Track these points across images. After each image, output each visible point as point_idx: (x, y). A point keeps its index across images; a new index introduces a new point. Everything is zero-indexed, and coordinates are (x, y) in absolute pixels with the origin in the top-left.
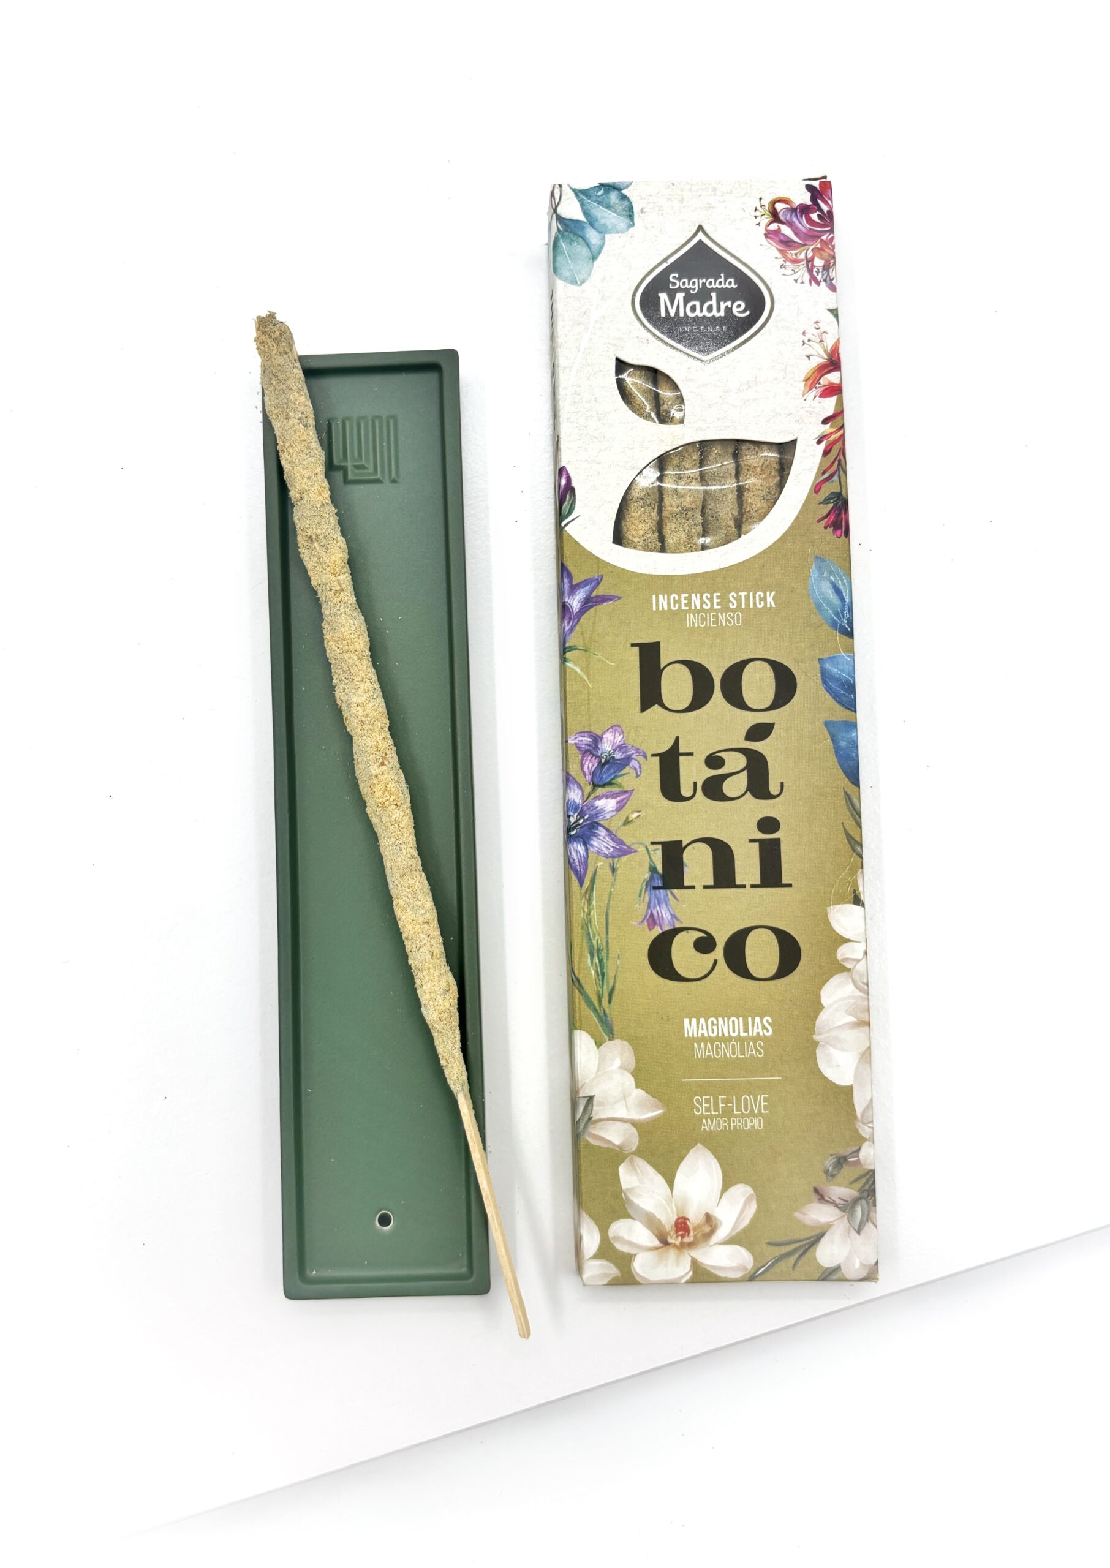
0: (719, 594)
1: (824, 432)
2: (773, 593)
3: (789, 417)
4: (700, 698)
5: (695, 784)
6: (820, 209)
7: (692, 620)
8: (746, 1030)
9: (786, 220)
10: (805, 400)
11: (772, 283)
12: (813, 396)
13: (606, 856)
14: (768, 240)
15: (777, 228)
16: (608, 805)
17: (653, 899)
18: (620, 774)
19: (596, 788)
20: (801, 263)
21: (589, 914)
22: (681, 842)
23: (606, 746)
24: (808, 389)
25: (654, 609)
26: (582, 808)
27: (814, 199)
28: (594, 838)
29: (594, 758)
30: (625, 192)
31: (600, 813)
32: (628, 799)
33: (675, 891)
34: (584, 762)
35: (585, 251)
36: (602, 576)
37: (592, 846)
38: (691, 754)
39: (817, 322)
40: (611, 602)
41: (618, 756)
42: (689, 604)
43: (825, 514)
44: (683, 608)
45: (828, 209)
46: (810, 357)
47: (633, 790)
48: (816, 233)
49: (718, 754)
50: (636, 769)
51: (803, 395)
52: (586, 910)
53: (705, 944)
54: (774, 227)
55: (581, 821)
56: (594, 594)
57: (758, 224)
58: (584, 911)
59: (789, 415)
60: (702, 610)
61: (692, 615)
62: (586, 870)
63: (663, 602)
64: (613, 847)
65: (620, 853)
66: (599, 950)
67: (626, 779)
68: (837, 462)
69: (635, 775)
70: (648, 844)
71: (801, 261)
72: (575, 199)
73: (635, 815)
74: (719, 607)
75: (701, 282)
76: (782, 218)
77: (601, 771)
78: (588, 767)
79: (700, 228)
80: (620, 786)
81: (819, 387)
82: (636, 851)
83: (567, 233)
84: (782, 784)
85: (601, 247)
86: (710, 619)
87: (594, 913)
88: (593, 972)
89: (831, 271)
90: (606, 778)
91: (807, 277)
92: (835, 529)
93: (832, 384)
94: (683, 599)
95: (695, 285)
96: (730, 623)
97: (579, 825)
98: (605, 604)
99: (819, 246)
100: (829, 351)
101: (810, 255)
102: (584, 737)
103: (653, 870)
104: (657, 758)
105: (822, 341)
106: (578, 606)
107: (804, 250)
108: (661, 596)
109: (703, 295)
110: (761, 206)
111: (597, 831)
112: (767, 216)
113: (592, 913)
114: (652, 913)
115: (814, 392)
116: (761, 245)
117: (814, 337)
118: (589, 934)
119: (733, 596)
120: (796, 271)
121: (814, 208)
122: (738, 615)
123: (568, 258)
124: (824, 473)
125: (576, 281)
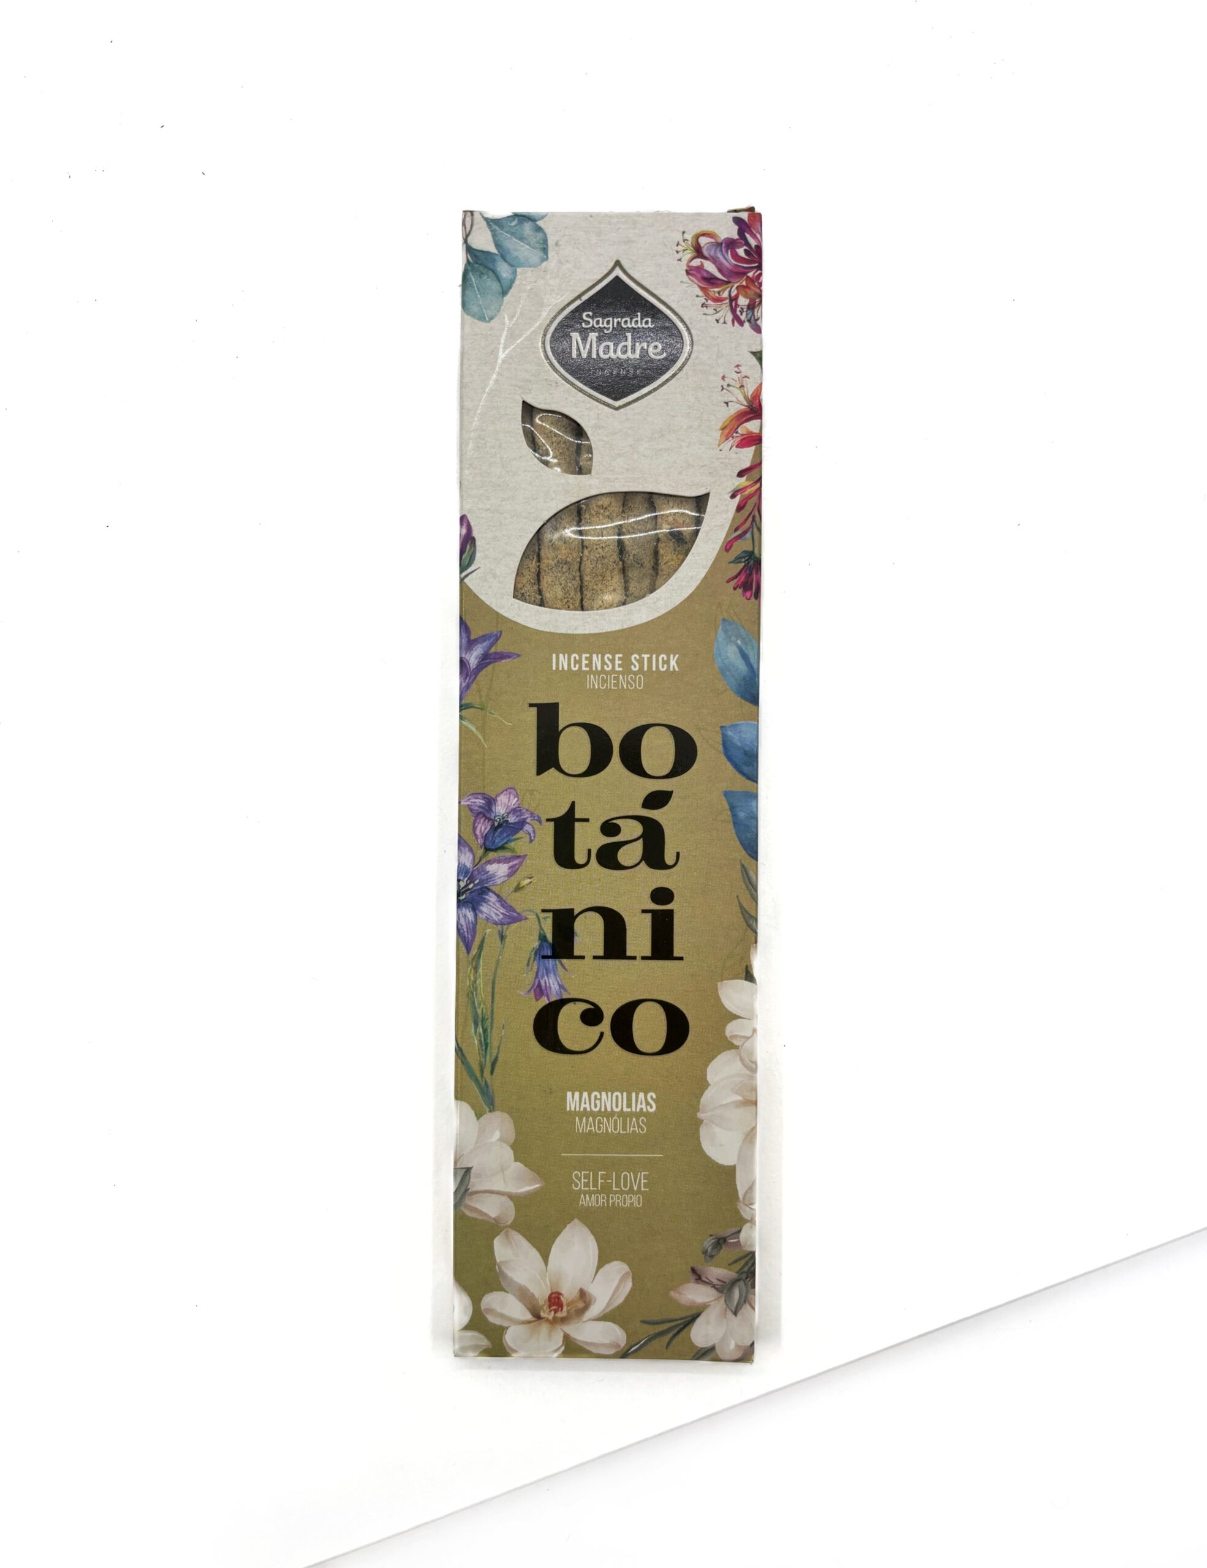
0: (621, 655)
1: (737, 486)
2: (677, 656)
3: (704, 468)
4: (598, 763)
5: (590, 851)
6: (747, 244)
7: (593, 682)
8: (629, 1105)
9: (711, 256)
10: (721, 450)
11: (691, 323)
12: (730, 446)
13: (496, 923)
14: (690, 277)
15: (699, 264)
16: (499, 870)
17: (541, 968)
18: (514, 837)
19: (488, 852)
20: (724, 302)
21: (475, 982)
22: (572, 910)
23: (500, 809)
24: (724, 439)
25: (554, 668)
26: (472, 872)
27: (741, 233)
28: (484, 904)
29: (487, 820)
30: (538, 223)
31: (491, 878)
32: (521, 864)
33: (564, 961)
34: (476, 824)
35: (495, 286)
36: (501, 632)
37: (481, 912)
38: (587, 820)
39: (738, 366)
40: (510, 660)
41: (512, 819)
42: (589, 665)
43: (735, 574)
44: (584, 668)
45: (756, 244)
46: (729, 404)
47: (526, 856)
48: (742, 270)
49: (615, 821)
50: (530, 834)
51: (719, 445)
52: (472, 978)
53: (592, 1016)
54: (697, 262)
55: (471, 886)
56: (493, 650)
57: (680, 260)
58: (470, 979)
59: (703, 466)
60: (603, 671)
61: (592, 676)
62: (474, 936)
63: (563, 662)
64: (502, 914)
65: (510, 921)
66: (483, 1020)
67: (520, 844)
68: (750, 519)
69: (528, 840)
70: (539, 911)
71: (725, 299)
72: (487, 229)
73: (528, 881)
74: (621, 669)
75: (616, 320)
76: (705, 253)
77: (494, 835)
78: (481, 831)
79: (618, 264)
80: (513, 850)
81: (737, 437)
82: (526, 919)
83: (477, 266)
84: (678, 854)
85: (512, 281)
86: (610, 683)
87: (480, 982)
88: (476, 1042)
89: (756, 310)
90: (499, 842)
91: (730, 316)
92: (745, 591)
93: (751, 433)
94: (584, 659)
95: (609, 324)
96: (631, 686)
97: (469, 889)
98: (503, 661)
99: (744, 283)
100: (750, 397)
101: (734, 293)
102: (478, 798)
103: (542, 938)
104: (552, 824)
105: (742, 386)
106: (476, 663)
107: (728, 288)
108: (561, 656)
109: (618, 334)
110: (684, 240)
111: (487, 897)
112: (690, 252)
113: (477, 982)
114: (539, 982)
115: (730, 442)
116: (682, 282)
117: (734, 382)
118: (473, 1003)
119: (635, 658)
120: (718, 310)
121: (741, 243)
122: (640, 678)
123: (477, 292)
124: (736, 530)
125: (484, 318)
